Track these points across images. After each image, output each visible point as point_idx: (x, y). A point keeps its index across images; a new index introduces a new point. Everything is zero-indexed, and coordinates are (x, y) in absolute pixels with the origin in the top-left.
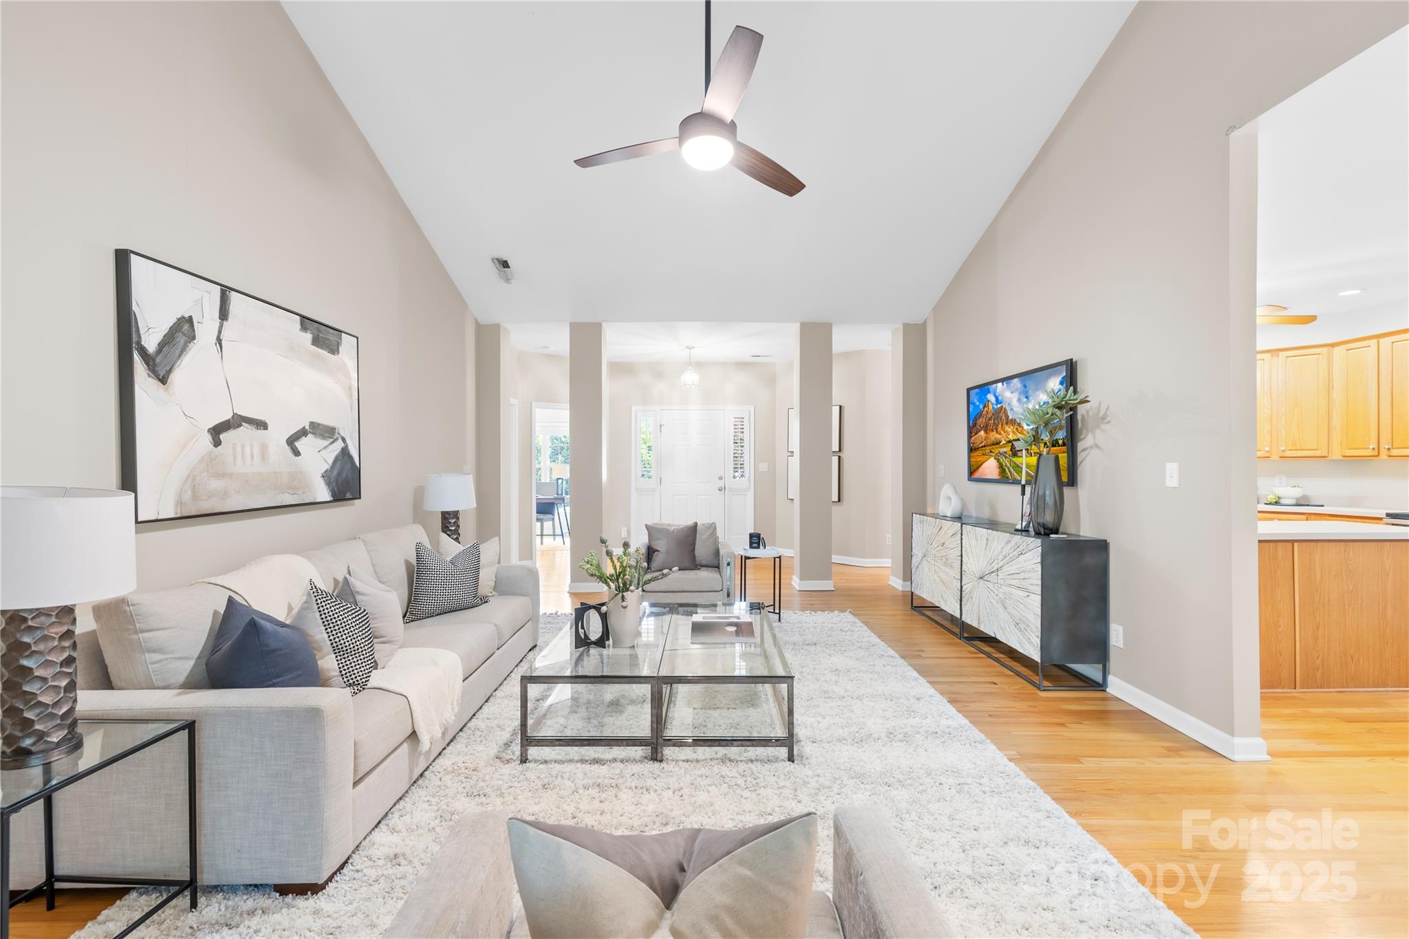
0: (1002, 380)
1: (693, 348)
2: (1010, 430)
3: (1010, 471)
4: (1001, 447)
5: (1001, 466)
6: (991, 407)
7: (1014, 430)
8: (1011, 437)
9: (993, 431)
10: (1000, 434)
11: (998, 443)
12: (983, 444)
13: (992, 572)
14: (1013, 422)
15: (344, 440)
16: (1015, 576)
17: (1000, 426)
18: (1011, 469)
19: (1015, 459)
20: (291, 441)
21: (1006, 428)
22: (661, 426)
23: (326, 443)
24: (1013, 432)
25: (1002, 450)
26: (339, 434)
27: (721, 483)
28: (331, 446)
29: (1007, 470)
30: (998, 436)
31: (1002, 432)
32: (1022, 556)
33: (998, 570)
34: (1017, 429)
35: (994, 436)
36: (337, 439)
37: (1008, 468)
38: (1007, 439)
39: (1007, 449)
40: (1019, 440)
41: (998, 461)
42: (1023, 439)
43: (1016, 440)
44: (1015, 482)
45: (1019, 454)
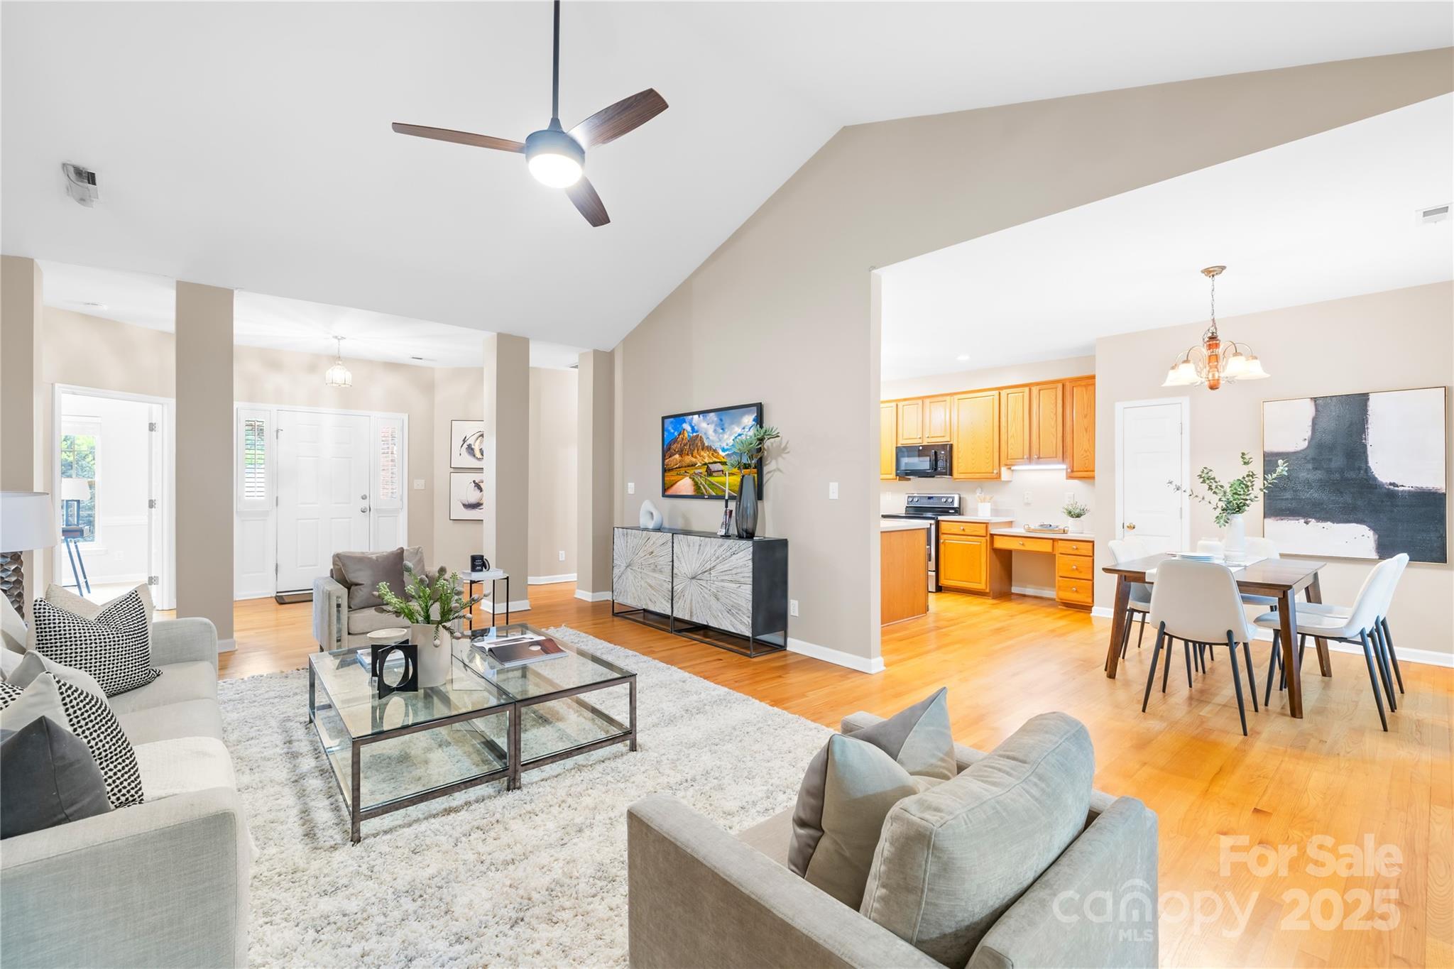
0: (699, 413)
1: (343, 338)
2: (705, 455)
3: (705, 488)
4: (696, 469)
5: (696, 484)
6: (686, 435)
7: (710, 455)
8: (707, 460)
9: (688, 455)
10: (696, 457)
11: (693, 465)
12: (677, 466)
13: (705, 572)
14: (709, 448)
16: (728, 572)
17: (696, 451)
18: (706, 486)
19: (709, 479)
21: (702, 453)
22: (277, 431)
24: (709, 457)
25: (697, 471)
27: (365, 504)
30: (694, 460)
31: (698, 456)
32: (734, 556)
33: (710, 569)
34: (712, 454)
35: (689, 459)
37: (703, 486)
38: (703, 462)
39: (703, 470)
40: (715, 463)
41: (693, 480)
42: (719, 462)
43: (712, 463)
44: (711, 497)
45: (714, 474)
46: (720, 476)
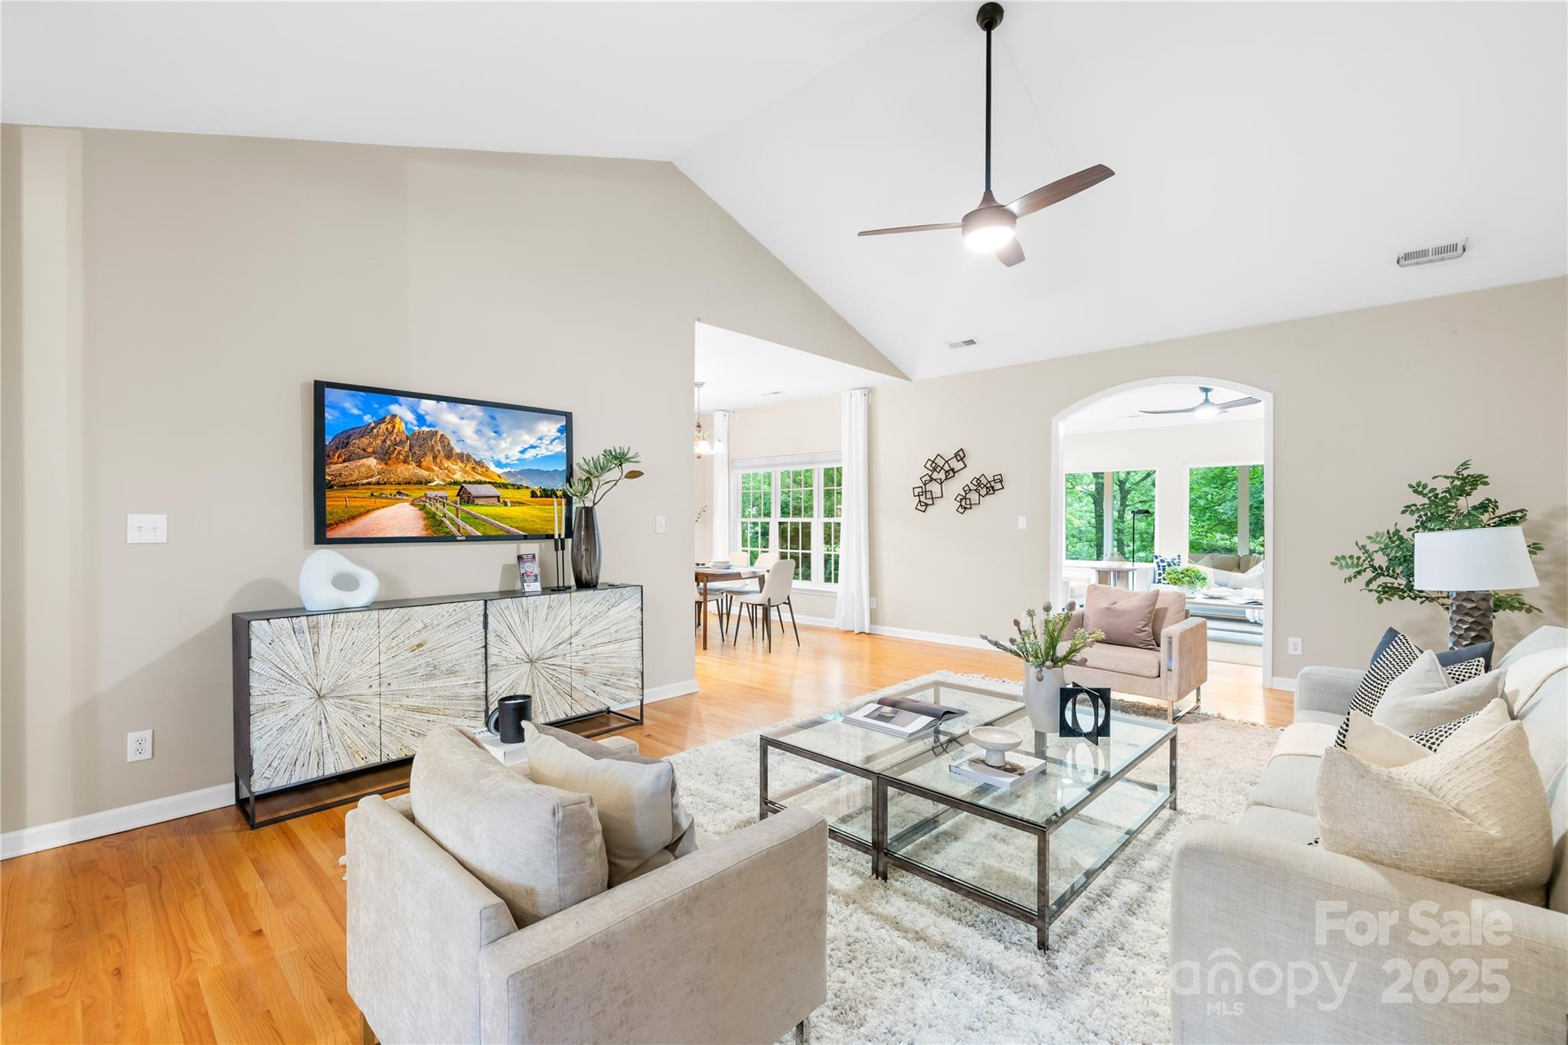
0: (438, 398)
2: (455, 467)
3: (454, 523)
4: (432, 489)
5: (430, 517)
6: (400, 426)
7: (468, 468)
8: (458, 476)
9: (405, 462)
10: (429, 469)
11: (422, 482)
12: (374, 480)
13: (560, 644)
14: (464, 458)
17: (429, 458)
18: (459, 521)
19: (467, 508)
21: (447, 464)
24: (465, 472)
25: (432, 494)
29: (447, 522)
30: (425, 473)
31: (436, 469)
33: (571, 638)
34: (474, 468)
35: (410, 470)
37: (451, 520)
38: (449, 480)
39: (452, 493)
40: (480, 483)
41: (423, 508)
42: (490, 483)
43: (470, 483)
44: (471, 539)
45: (477, 501)
46: (493, 505)
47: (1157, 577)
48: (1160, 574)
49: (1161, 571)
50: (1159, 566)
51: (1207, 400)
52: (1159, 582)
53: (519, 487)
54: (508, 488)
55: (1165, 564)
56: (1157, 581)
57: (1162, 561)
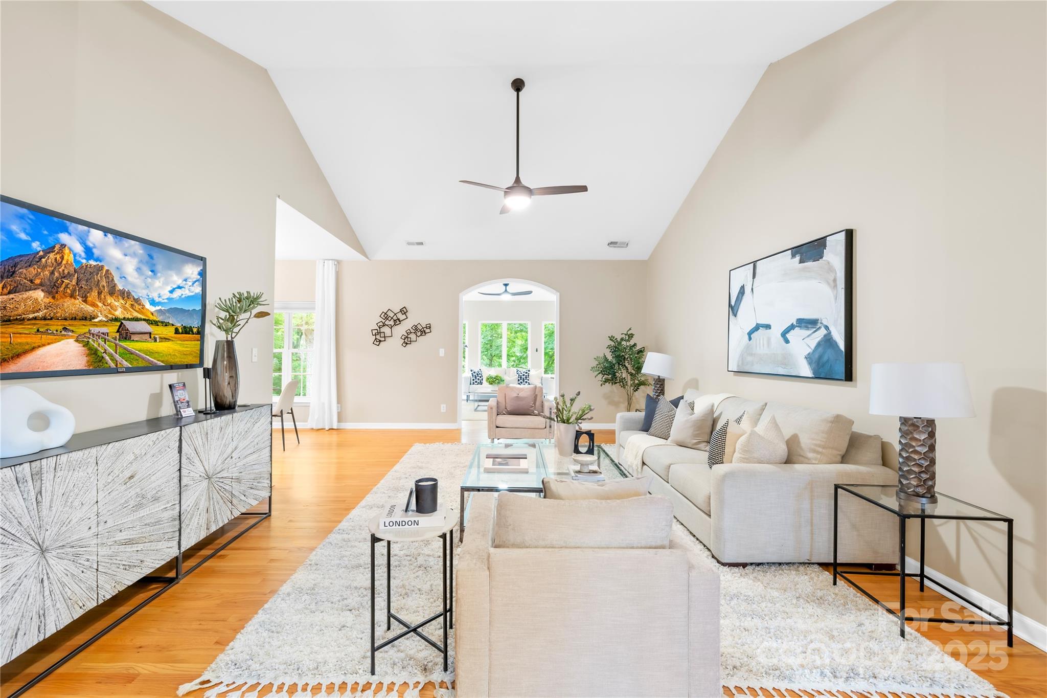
0: (106, 230)
2: (117, 304)
3: (112, 358)
4: (95, 325)
5: (93, 353)
6: (68, 257)
7: (128, 305)
8: (119, 313)
9: (72, 296)
11: (87, 318)
12: (41, 314)
14: (125, 295)
15: (827, 328)
17: (95, 293)
18: (117, 357)
19: (125, 344)
20: (784, 335)
21: (110, 300)
23: (809, 332)
24: (125, 309)
25: (95, 330)
26: (821, 323)
28: (814, 334)
29: (107, 358)
30: (89, 309)
31: (100, 304)
34: (132, 305)
35: (75, 305)
36: (820, 328)
37: (111, 356)
38: (110, 316)
39: (112, 329)
40: (137, 320)
41: (87, 344)
42: (144, 320)
43: (128, 319)
44: (129, 371)
45: (134, 337)
46: (146, 341)
47: (472, 382)
48: (473, 380)
49: (474, 378)
50: (473, 375)
51: (506, 290)
52: (473, 384)
53: (166, 324)
54: (158, 325)
55: (476, 374)
56: (472, 383)
57: (474, 373)
